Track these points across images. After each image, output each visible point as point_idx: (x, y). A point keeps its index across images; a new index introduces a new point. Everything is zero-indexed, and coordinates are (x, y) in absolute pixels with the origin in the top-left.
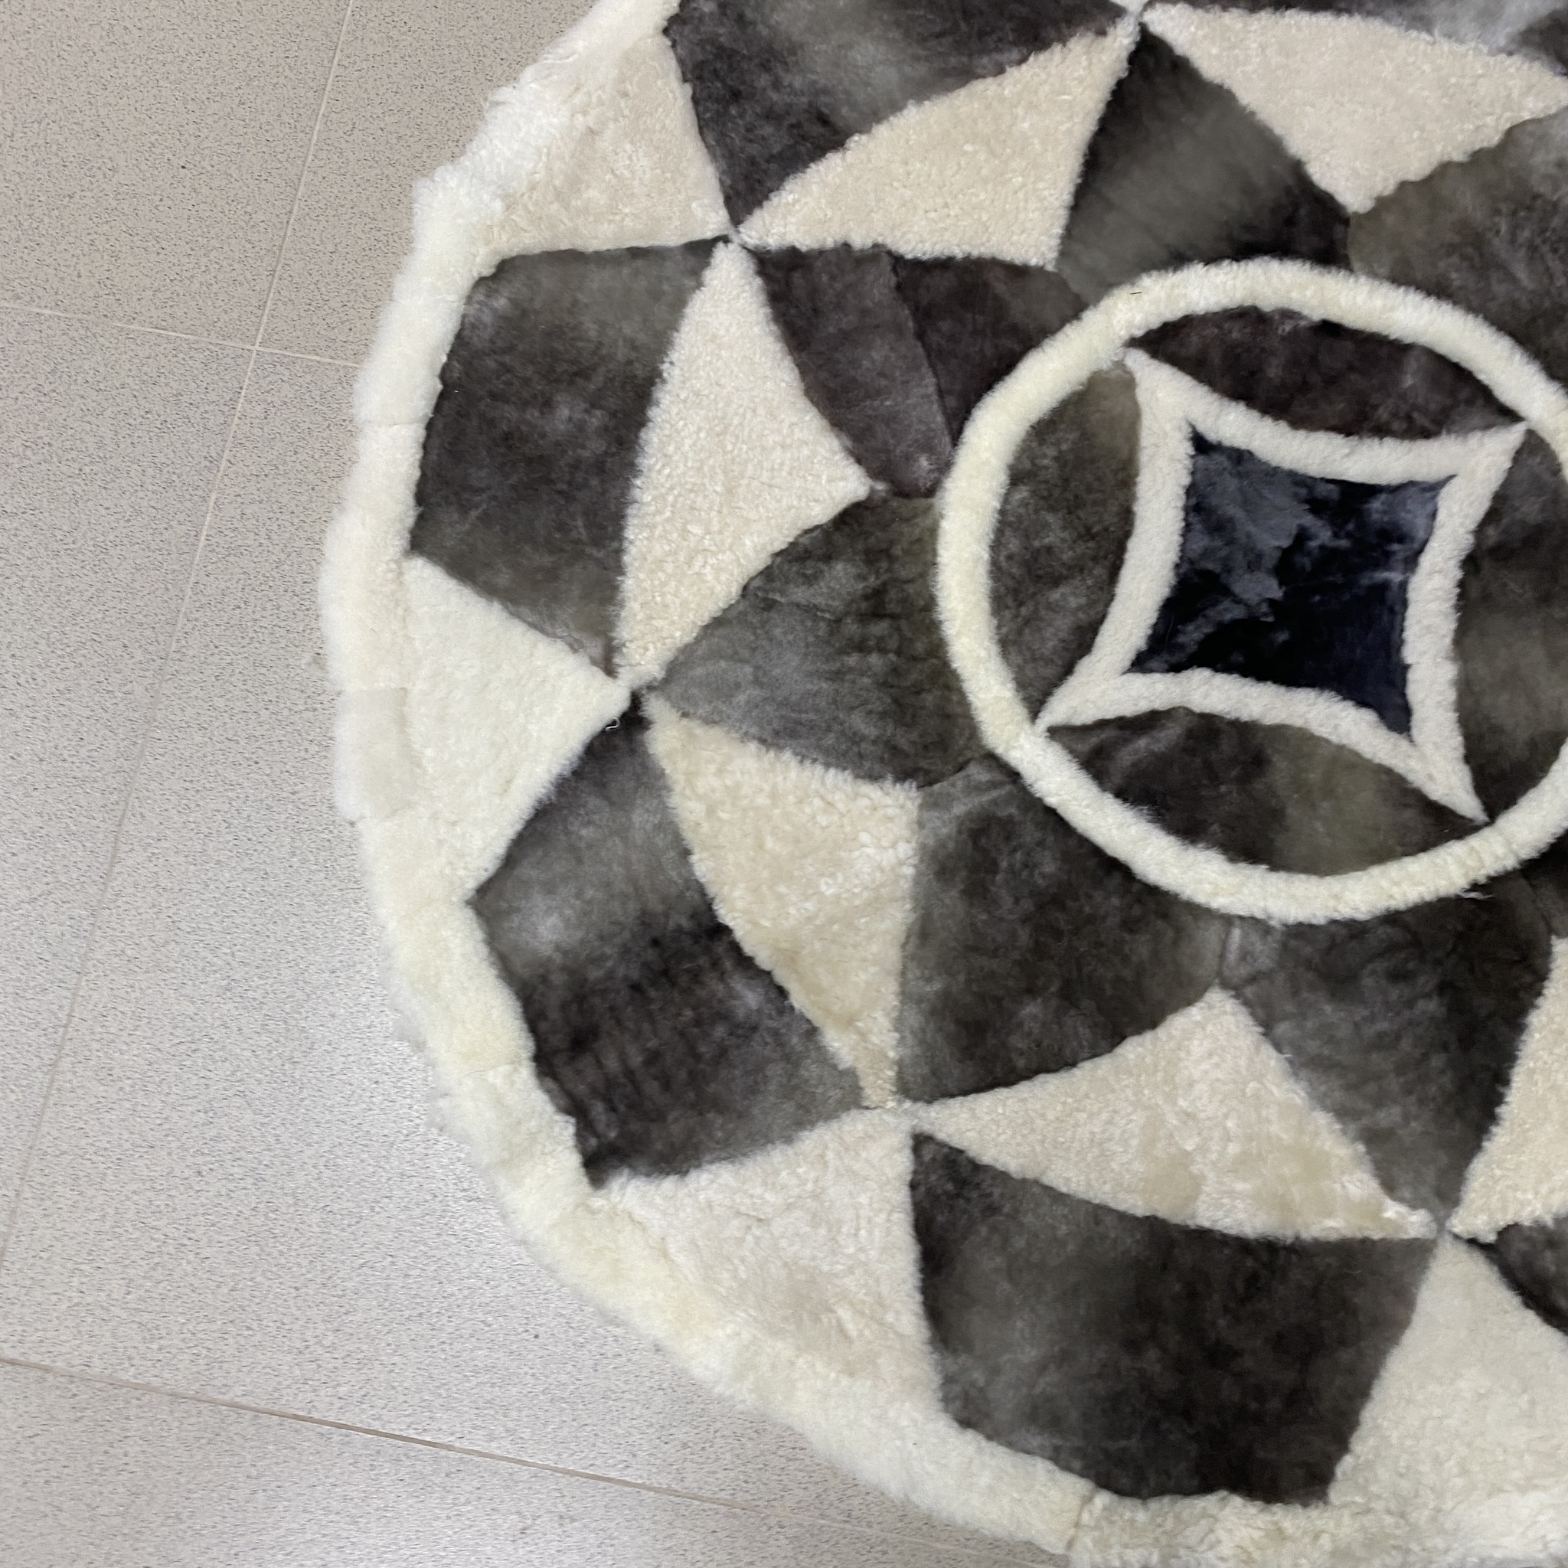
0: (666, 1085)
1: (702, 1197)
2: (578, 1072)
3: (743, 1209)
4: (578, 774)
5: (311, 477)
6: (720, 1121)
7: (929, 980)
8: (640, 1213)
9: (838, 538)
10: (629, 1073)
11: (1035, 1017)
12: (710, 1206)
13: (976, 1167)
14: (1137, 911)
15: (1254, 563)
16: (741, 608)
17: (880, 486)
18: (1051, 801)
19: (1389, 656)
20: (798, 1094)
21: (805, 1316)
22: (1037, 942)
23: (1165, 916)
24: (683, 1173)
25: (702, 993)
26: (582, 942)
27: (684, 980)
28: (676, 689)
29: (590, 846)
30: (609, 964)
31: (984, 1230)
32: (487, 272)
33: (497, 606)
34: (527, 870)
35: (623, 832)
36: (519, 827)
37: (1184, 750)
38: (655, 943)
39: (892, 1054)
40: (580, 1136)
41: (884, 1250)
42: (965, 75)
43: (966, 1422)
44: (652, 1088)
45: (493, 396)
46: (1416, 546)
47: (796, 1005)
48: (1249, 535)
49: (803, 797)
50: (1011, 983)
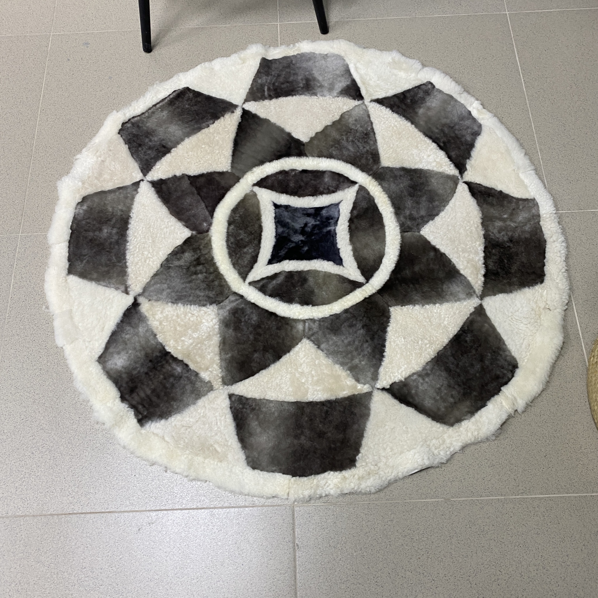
0: (158, 397)
1: (173, 424)
2: (133, 398)
3: (184, 425)
4: (122, 321)
5: (39, 264)
6: (175, 403)
7: (228, 354)
8: (156, 431)
9: (185, 247)
10: (148, 396)
11: (258, 357)
12: (175, 425)
13: (247, 399)
14: (280, 324)
15: (296, 232)
16: (161, 270)
17: (194, 232)
18: (253, 301)
19: (334, 247)
20: (195, 392)
21: (206, 449)
22: (255, 338)
23: (288, 324)
24: (167, 419)
25: (164, 370)
26: (130, 364)
27: (159, 368)
28: (146, 294)
29: (128, 340)
30: (139, 369)
31: (251, 416)
32: (80, 201)
33: (94, 283)
34: (111, 350)
35: (137, 334)
36: (108, 339)
37: (286, 281)
38: (151, 361)
39: (220, 375)
40: (136, 415)
41: (225, 427)
42: (200, 129)
43: (254, 468)
44: (154, 399)
45: (86, 231)
46: (336, 219)
47: (192, 368)
48: (293, 226)
49: (186, 314)
50: (250, 350)
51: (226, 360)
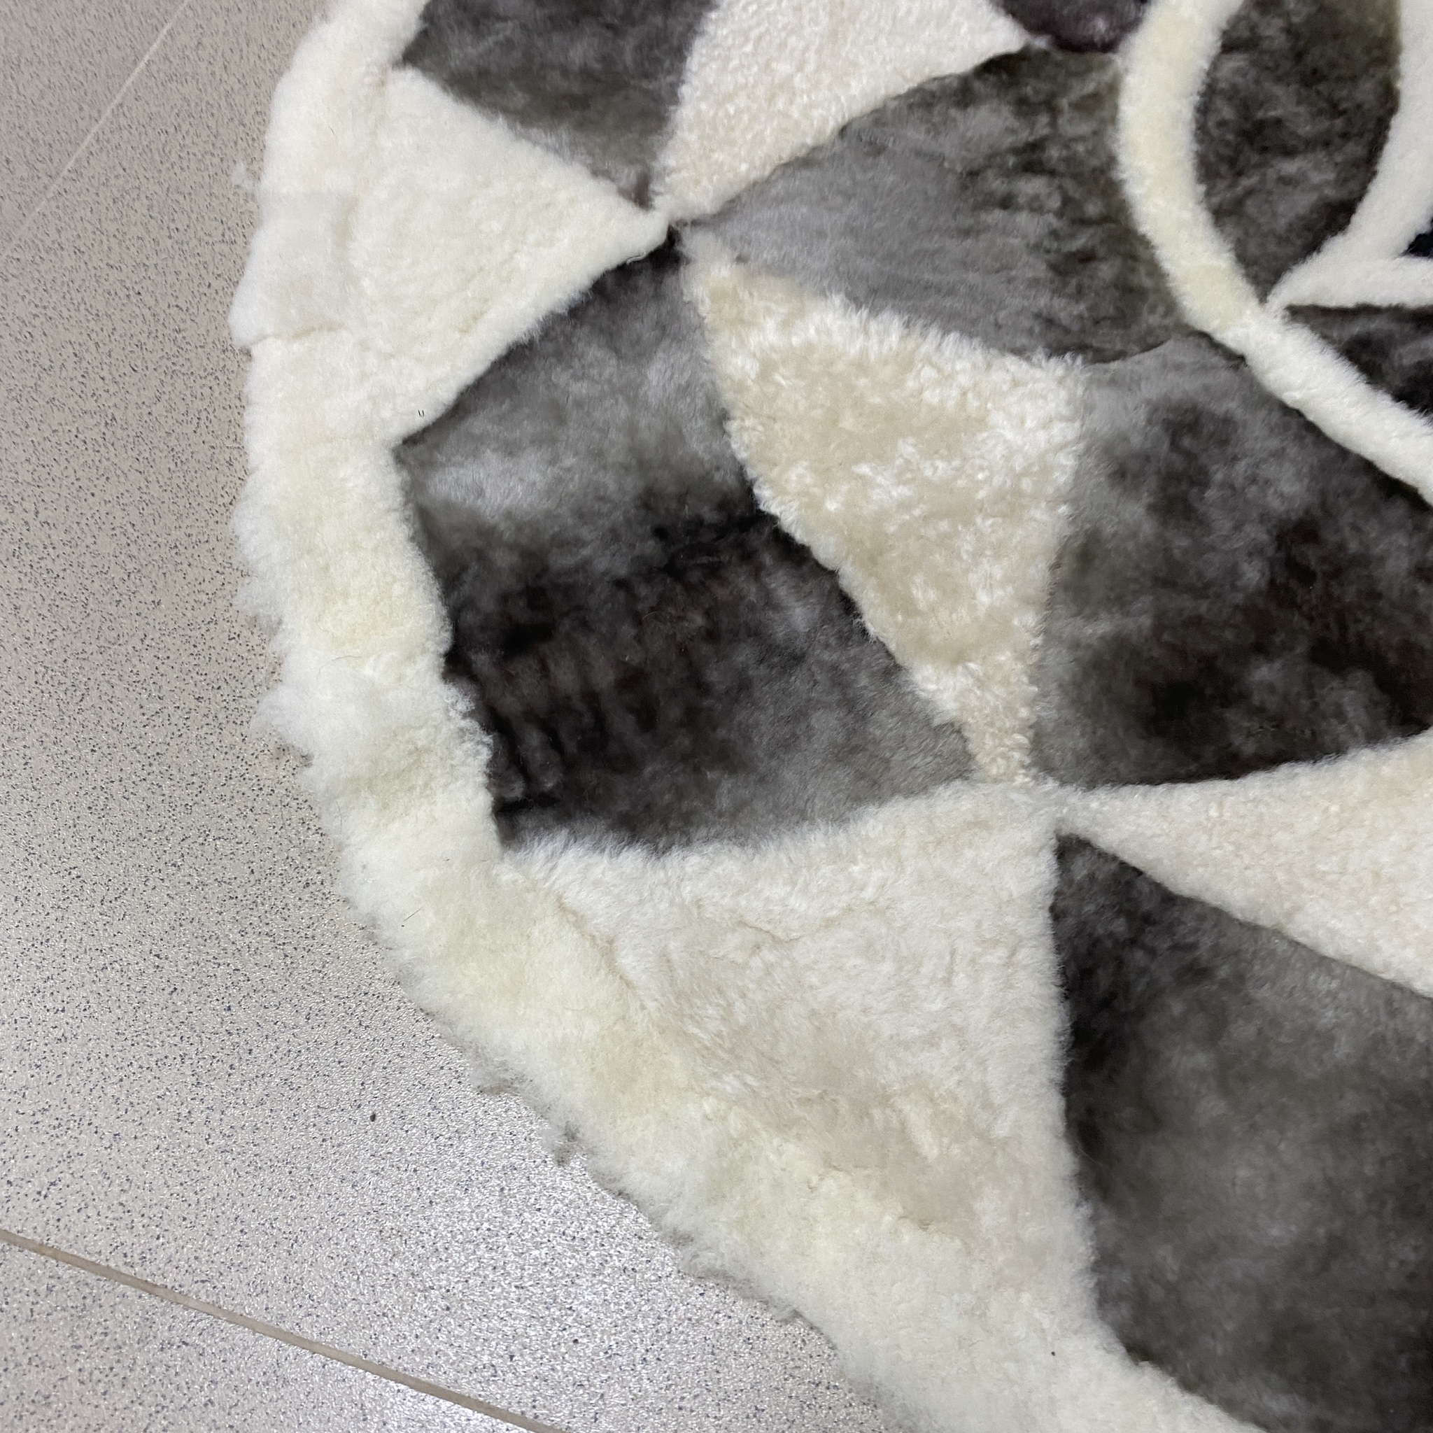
0: (647, 718)
1: (687, 891)
2: (510, 677)
3: (751, 918)
4: (576, 313)
6: (726, 784)
7: (1093, 617)
8: (576, 897)
10: (591, 697)
11: (1271, 688)
12: (698, 903)
16: (837, 148)
17: (1040, 41)
20: (861, 758)
22: (1273, 583)
24: (659, 851)
25: (722, 593)
26: (549, 515)
27: (695, 576)
28: (734, 229)
29: (579, 404)
30: (587, 551)
34: (478, 424)
35: (630, 390)
36: (480, 368)
38: (660, 533)
39: (1024, 712)
43: (1140, 1353)
44: (623, 724)
47: (872, 629)
49: (906, 364)
50: (1229, 635)
51: (1076, 645)
